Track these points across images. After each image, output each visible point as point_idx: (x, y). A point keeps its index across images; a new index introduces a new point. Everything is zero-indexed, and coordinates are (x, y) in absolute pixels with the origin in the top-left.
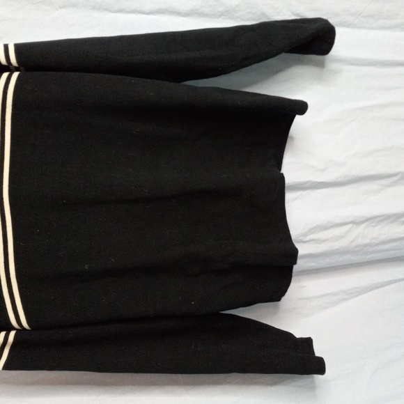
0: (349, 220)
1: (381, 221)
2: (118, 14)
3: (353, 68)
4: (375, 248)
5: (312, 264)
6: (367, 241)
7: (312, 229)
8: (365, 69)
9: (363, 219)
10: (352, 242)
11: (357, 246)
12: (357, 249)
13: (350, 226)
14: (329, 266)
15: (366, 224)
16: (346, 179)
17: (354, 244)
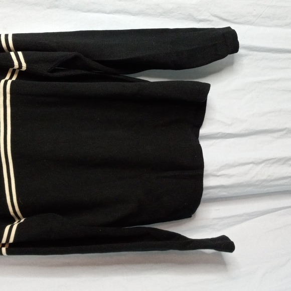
0: (250, 161)
1: (274, 163)
2: (88, 14)
3: (255, 53)
4: (271, 183)
5: (224, 193)
6: (264, 178)
7: (223, 166)
8: (264, 54)
9: (260, 161)
10: (254, 177)
11: (257, 181)
12: (257, 183)
13: (251, 165)
14: (236, 195)
15: (263, 165)
16: (247, 132)
17: (255, 179)
